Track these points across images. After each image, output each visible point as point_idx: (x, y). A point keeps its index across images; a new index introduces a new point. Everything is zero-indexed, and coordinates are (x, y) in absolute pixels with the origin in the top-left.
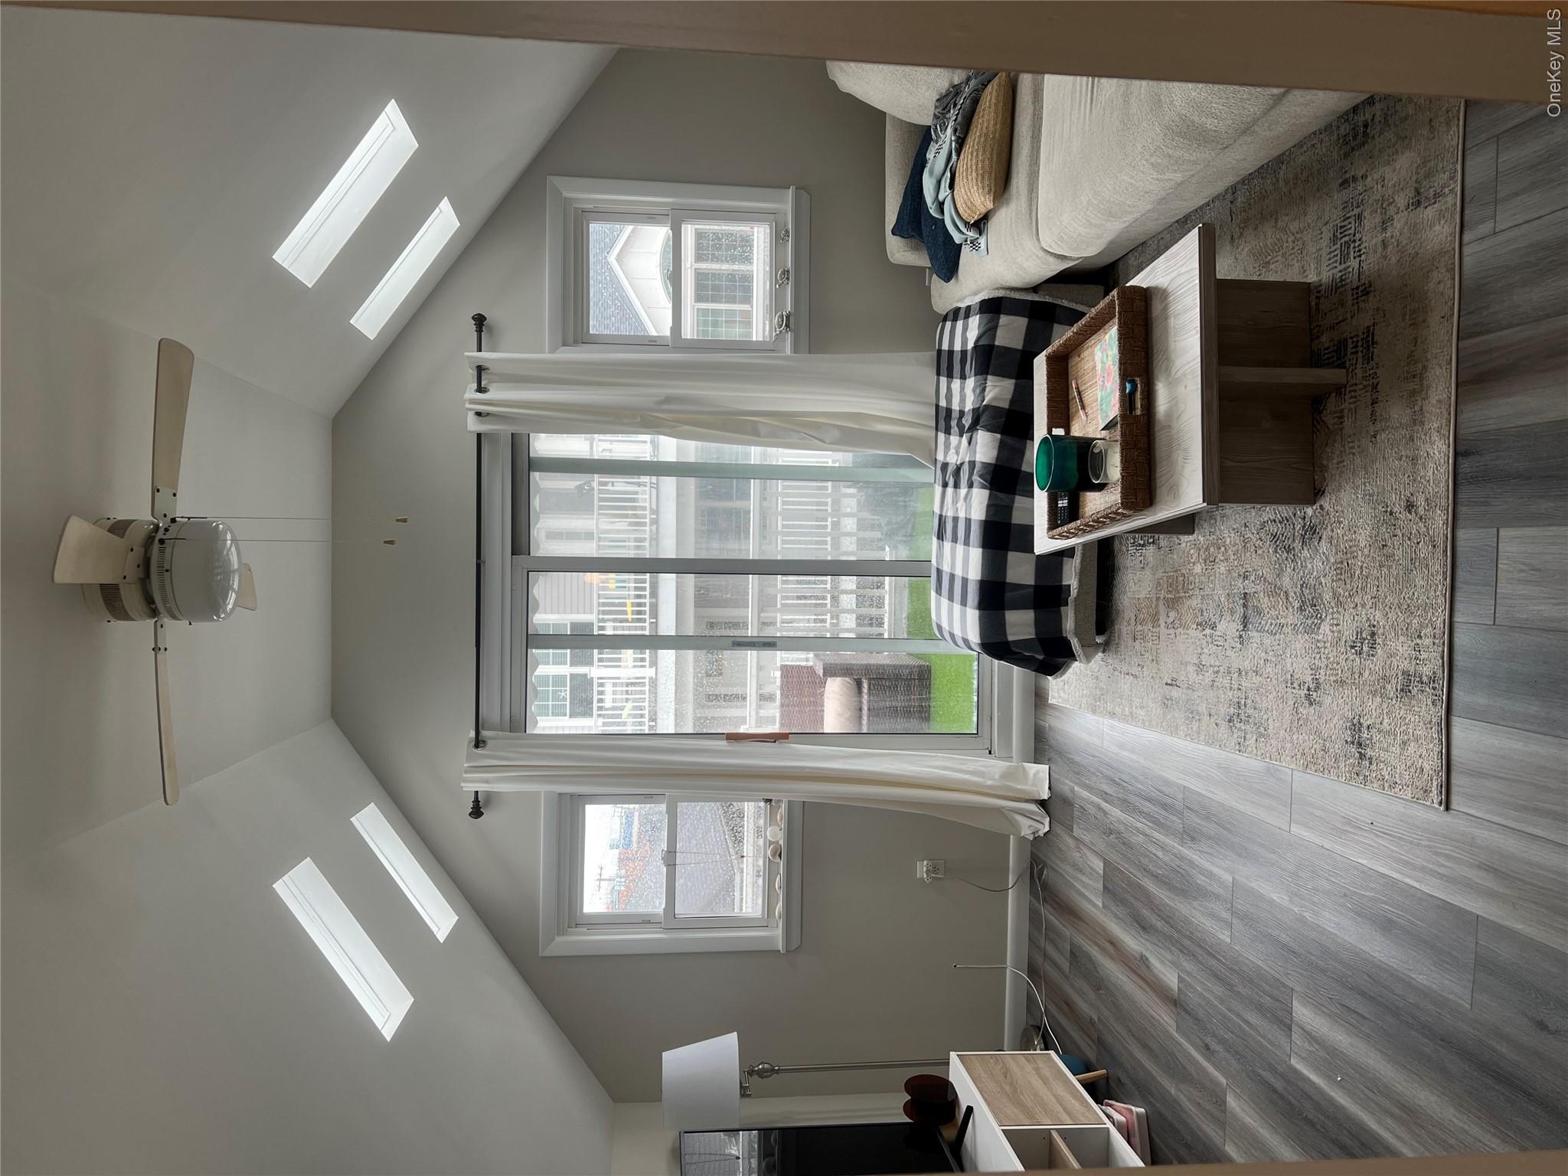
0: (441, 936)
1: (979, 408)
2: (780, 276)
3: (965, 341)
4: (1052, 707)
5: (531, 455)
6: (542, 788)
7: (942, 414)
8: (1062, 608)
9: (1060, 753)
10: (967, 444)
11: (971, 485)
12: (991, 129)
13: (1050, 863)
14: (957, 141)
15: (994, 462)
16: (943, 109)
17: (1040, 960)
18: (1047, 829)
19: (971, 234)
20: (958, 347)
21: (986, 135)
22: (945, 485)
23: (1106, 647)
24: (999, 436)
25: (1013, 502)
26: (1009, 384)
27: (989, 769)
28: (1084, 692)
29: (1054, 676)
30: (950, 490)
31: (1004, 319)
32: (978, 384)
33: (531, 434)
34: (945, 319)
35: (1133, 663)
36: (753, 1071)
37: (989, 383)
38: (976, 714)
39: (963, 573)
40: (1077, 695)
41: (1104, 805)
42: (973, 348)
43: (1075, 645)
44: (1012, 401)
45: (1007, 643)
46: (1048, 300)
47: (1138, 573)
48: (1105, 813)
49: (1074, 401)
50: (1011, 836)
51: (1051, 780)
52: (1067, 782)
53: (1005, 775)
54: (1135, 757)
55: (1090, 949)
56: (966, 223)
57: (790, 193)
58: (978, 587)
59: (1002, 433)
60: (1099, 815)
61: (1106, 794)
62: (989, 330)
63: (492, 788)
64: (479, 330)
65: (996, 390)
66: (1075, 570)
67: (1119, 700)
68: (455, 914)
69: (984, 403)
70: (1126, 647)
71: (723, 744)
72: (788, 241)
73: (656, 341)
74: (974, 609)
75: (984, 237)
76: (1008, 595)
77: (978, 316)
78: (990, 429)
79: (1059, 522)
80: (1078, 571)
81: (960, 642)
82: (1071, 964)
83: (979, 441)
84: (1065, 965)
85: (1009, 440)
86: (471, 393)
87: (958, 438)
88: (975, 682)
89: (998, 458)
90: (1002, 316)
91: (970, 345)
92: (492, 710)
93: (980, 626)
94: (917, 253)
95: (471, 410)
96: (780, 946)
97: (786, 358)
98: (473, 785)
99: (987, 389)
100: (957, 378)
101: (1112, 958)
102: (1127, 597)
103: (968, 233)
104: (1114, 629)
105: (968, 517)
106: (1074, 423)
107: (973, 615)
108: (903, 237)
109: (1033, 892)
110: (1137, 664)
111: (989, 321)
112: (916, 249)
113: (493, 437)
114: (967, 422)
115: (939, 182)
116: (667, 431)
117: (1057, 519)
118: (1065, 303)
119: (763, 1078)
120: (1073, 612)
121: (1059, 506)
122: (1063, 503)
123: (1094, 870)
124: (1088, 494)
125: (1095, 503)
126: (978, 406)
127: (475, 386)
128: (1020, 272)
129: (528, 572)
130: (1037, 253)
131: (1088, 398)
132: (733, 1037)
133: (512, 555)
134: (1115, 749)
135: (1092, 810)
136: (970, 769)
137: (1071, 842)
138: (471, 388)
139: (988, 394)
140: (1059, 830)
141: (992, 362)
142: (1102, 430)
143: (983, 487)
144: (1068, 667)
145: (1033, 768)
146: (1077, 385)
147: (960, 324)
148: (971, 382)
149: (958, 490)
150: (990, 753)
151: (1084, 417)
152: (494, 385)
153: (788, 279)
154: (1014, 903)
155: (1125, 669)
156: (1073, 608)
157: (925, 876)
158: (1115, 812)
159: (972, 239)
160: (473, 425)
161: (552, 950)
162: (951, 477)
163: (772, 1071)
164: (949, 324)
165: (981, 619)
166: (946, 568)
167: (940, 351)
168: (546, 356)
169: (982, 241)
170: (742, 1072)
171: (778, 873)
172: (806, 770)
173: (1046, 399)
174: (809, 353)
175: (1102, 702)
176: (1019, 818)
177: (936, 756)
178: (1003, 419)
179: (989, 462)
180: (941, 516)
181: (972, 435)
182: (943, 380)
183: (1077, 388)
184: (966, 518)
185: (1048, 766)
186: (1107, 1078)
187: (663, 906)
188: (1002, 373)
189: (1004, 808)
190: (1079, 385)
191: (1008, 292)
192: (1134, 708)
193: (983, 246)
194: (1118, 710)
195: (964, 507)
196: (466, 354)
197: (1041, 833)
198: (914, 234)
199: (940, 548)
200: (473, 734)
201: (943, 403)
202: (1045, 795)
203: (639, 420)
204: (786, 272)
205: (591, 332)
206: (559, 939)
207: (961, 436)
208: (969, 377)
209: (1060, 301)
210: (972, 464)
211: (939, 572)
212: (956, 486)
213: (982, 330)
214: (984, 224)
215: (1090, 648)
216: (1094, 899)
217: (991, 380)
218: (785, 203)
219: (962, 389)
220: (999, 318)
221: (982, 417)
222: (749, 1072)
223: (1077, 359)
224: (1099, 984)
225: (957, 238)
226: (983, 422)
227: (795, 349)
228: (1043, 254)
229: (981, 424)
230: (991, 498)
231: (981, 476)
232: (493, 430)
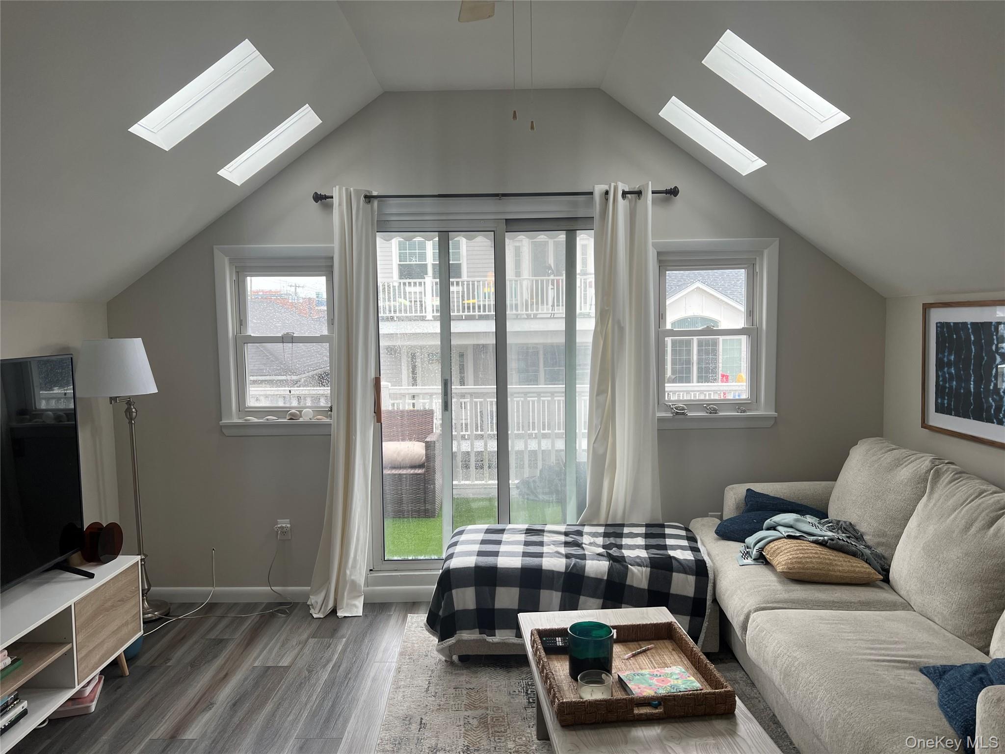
0: (222, 173)
1: (626, 562)
2: (712, 408)
3: (674, 548)
4: (405, 618)
5: (578, 231)
6: (336, 245)
7: (617, 530)
8: (477, 630)
9: (371, 625)
10: (598, 552)
11: (568, 556)
12: (836, 568)
13: (290, 619)
14: (824, 540)
15: (586, 574)
16: (844, 528)
17: (219, 612)
18: (315, 616)
19: (755, 552)
20: (669, 542)
21: (831, 564)
22: (566, 534)
23: (450, 663)
24: (605, 578)
25: (556, 590)
26: (644, 584)
27: (358, 571)
28: (416, 645)
29: (427, 624)
30: (562, 538)
31: (692, 579)
32: (643, 560)
33: (593, 231)
34: (687, 530)
35: (438, 687)
36: (130, 405)
37: (644, 569)
38: (399, 558)
39: (502, 552)
40: (414, 638)
41: (331, 665)
42: (670, 555)
43: (450, 641)
44: (631, 587)
45: (451, 590)
46: (707, 611)
47: (506, 689)
48: (325, 666)
49: (638, 646)
50: (310, 588)
51: (351, 618)
52: (349, 632)
53: (354, 584)
54: (366, 691)
55: (223, 656)
56: (762, 549)
57: (773, 413)
58: (491, 566)
59: (607, 580)
60: (324, 661)
61: (339, 666)
62: (683, 567)
63: (335, 209)
64: (667, 192)
65: (640, 575)
66: (506, 639)
67: (410, 676)
68: (241, 183)
69: (629, 566)
70: (450, 681)
71: (372, 375)
72: (738, 412)
73: (662, 319)
74: (476, 563)
75: (752, 563)
76: (487, 589)
77: (693, 559)
78: (611, 570)
79: (544, 639)
80: (506, 641)
81: (451, 551)
82: (214, 639)
83: (601, 562)
84: (213, 635)
85: (603, 586)
86: (622, 187)
87: (602, 544)
88: (422, 558)
89: (589, 578)
90: (695, 577)
91: (672, 553)
92: (393, 208)
93: (463, 568)
94: (735, 507)
95: (610, 187)
96: (225, 421)
97: (654, 413)
98: (338, 194)
99: (639, 568)
100: (646, 542)
101: (214, 677)
102: (488, 680)
103: (755, 551)
104: (463, 670)
105: (544, 555)
106: (622, 647)
107: (470, 561)
108: (745, 499)
109: (269, 605)
110: (437, 691)
111: (690, 568)
112: (738, 508)
113: (591, 202)
114: (614, 552)
115: (791, 527)
116: (599, 329)
117: (545, 636)
118: (705, 624)
119: (125, 412)
120: (475, 638)
121: (557, 638)
122: (559, 641)
123: (282, 658)
124: (568, 663)
125: (561, 668)
126: (627, 560)
127: (627, 190)
128: (729, 592)
129: (494, 231)
130: (746, 607)
131: (642, 659)
132: (153, 389)
133: (506, 219)
134: (372, 674)
135: (327, 655)
136: (358, 557)
137: (305, 636)
138: (625, 187)
139: (636, 568)
140: (314, 625)
141: (660, 571)
142: (619, 676)
143: (567, 567)
144: (434, 635)
145: (360, 603)
146: (651, 649)
147: (685, 543)
148: (643, 554)
149: (563, 545)
150: (371, 570)
151: (626, 657)
152: (628, 204)
153: (711, 413)
154: (261, 591)
155: (433, 680)
156: (479, 638)
157: (279, 526)
158: (325, 676)
159: (750, 553)
160: (599, 189)
161: (217, 253)
162: (573, 539)
163: (131, 419)
164: (683, 533)
165: (468, 569)
166: (505, 537)
167: (663, 526)
168: (650, 241)
169: (749, 561)
170: (130, 397)
171: (279, 418)
172: (354, 437)
173: (639, 623)
174: (658, 430)
175: (408, 661)
176: (323, 594)
177: (367, 532)
178: (618, 581)
179: (586, 570)
180: (543, 531)
181: (605, 556)
182: (642, 530)
183: (648, 649)
184: (543, 553)
185: (361, 615)
186: (122, 676)
187: (252, 335)
188: (652, 579)
189: (330, 583)
190: (651, 651)
191: (712, 581)
192: (403, 690)
193: (746, 561)
194: (402, 676)
195: (551, 551)
196: (650, 182)
197: (312, 611)
198: (749, 505)
199: (519, 531)
200: (375, 193)
201: (626, 530)
202: (340, 614)
203: (607, 308)
204: (715, 411)
205: (667, 272)
206: (226, 260)
207: (604, 547)
208: (647, 553)
209: (707, 620)
210: (583, 557)
211: (502, 531)
212: (567, 544)
213: (683, 562)
214: (763, 562)
215: (448, 652)
216: (261, 658)
217: (646, 571)
218: (765, 410)
219: (638, 547)
220: (692, 575)
221: (618, 563)
222: (129, 402)
223: (670, 648)
224: (195, 666)
225: (751, 540)
226: (615, 565)
227: (660, 420)
228: (746, 612)
229: (613, 563)
230: (559, 573)
231: (575, 565)
232: (596, 203)
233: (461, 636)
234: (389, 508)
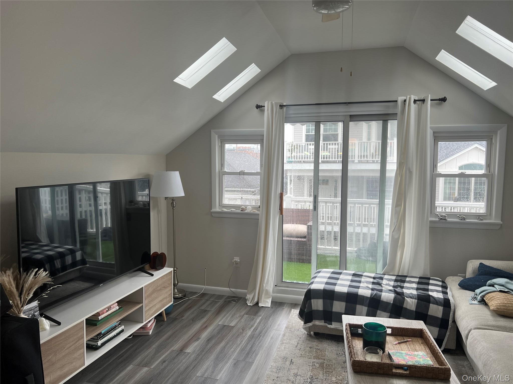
0: (215, 97)
1: (404, 296)
2: (463, 217)
3: (433, 291)
4: (290, 311)
5: (389, 121)
6: (265, 129)
7: (403, 279)
8: (323, 321)
9: (274, 312)
10: (390, 289)
11: (372, 289)
13: (237, 304)
15: (381, 300)
17: (206, 298)
18: (248, 304)
19: (479, 298)
20: (430, 287)
22: (374, 278)
23: (309, 335)
24: (392, 302)
25: (365, 306)
26: (413, 308)
27: (269, 285)
28: (294, 324)
29: (299, 315)
30: (372, 280)
31: (441, 308)
32: (414, 296)
33: (397, 120)
34: (443, 282)
35: (302, 346)
36: (173, 201)
37: (414, 300)
38: (289, 281)
39: (338, 284)
40: (293, 321)
41: (253, 328)
42: (429, 294)
43: (309, 324)
44: (406, 309)
45: (311, 299)
46: (449, 326)
47: (335, 352)
48: (250, 328)
49: (403, 339)
50: (247, 291)
51: (265, 308)
52: (263, 314)
53: (267, 291)
54: (267, 343)
55: (206, 318)
56: (484, 296)
57: (499, 222)
58: (332, 290)
59: (393, 304)
60: (250, 326)
61: (257, 330)
62: (436, 302)
63: (266, 112)
64: (440, 100)
65: (411, 303)
67: (289, 339)
68: (224, 101)
69: (405, 298)
70: (308, 344)
71: (279, 191)
72: (478, 220)
73: (435, 167)
74: (324, 288)
75: (478, 303)
76: (328, 301)
77: (443, 298)
78: (395, 299)
79: (352, 329)
80: (337, 328)
81: (312, 281)
82: (203, 310)
83: (390, 294)
84: (203, 308)
85: (390, 307)
86: (413, 98)
87: (393, 285)
88: (301, 282)
89: (383, 302)
90: (443, 307)
91: (430, 293)
92: (292, 110)
93: (317, 289)
94: (472, 273)
95: (407, 98)
96: (213, 210)
97: (428, 218)
98: (267, 105)
99: (411, 299)
100: (417, 286)
101: (202, 326)
102: (327, 346)
103: (479, 297)
104: (315, 339)
105: (360, 287)
106: (393, 338)
107: (321, 287)
108: (478, 268)
109: (229, 297)
110: (301, 348)
111: (440, 302)
112: (474, 272)
113: (396, 106)
114: (398, 290)
115: (503, 286)
116: (398, 172)
117: (353, 328)
118: (448, 333)
119: (171, 204)
120: (322, 325)
121: (359, 329)
122: (360, 331)
123: (231, 322)
124: (362, 342)
125: (358, 344)
126: (405, 295)
127: (416, 99)
128: (461, 317)
129: (343, 121)
130: (469, 327)
131: (403, 345)
132: (183, 194)
133: (350, 115)
134: (271, 335)
135: (252, 323)
136: (269, 279)
137: (243, 313)
138: (416, 97)
139: (409, 299)
140: (248, 309)
141: (423, 302)
142: (388, 352)
143: (371, 295)
144: (302, 320)
145: (270, 301)
146: (409, 341)
147: (440, 289)
148: (415, 292)
149: (371, 284)
150: (276, 286)
151: (395, 343)
152: (417, 106)
153: (461, 220)
154: (225, 290)
155: (300, 342)
156: (324, 325)
157: (235, 260)
158: (249, 333)
159: (477, 298)
160: (400, 99)
161: (213, 133)
162: (377, 281)
163: (173, 207)
164: (440, 283)
165: (320, 290)
166: (341, 277)
167: (429, 279)
168: (429, 125)
169: (476, 302)
170: (173, 197)
171: (236, 210)
172: (269, 221)
173: (404, 327)
174: (429, 227)
175: (289, 332)
176: (253, 294)
177: (274, 267)
178: (398, 305)
179: (381, 298)
180: (362, 275)
181: (393, 291)
182: (417, 280)
183: (408, 341)
184: (360, 286)
185: (270, 307)
186: (164, 321)
187: (226, 171)
188: (418, 305)
189: (256, 290)
190: (409, 342)
191: (453, 311)
192: (285, 345)
193: (474, 302)
194: (285, 338)
195: (364, 286)
196: (430, 95)
197: (247, 302)
198: (480, 272)
199: (349, 274)
200: (285, 104)
201: (408, 279)
202: (260, 305)
203: (402, 161)
204: (464, 219)
205: (439, 142)
206: (217, 136)
207: (394, 287)
208: (417, 292)
209: (449, 331)
210: (381, 291)
211: (340, 273)
212: (373, 283)
213: (437, 299)
214: (483, 304)
215: (309, 330)
216: (222, 321)
217: (415, 301)
218: (495, 220)
219: (412, 288)
220: (441, 306)
221: (400, 296)
222: (173, 199)
223: (420, 342)
224: (194, 320)
225: (478, 291)
226: (398, 297)
227: (431, 222)
228: (469, 329)
229: (397, 295)
230: (367, 297)
231: (376, 294)
232: (398, 106)
233: (315, 323)
234: (286, 256)
